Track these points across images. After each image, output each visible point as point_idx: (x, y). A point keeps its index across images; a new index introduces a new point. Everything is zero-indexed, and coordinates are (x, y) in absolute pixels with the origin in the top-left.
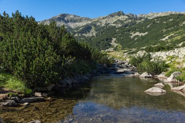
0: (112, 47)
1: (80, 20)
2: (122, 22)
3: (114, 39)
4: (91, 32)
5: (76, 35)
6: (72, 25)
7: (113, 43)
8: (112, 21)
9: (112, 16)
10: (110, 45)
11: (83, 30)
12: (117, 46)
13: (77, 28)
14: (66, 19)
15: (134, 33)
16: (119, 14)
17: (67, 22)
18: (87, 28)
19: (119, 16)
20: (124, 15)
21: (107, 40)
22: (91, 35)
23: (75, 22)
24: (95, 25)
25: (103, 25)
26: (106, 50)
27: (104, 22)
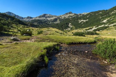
0: (70, 28)
1: (52, 17)
2: (72, 16)
3: (70, 24)
4: (57, 21)
5: (51, 23)
6: (49, 19)
7: (70, 26)
8: (67, 16)
9: (67, 14)
10: (68, 27)
11: (53, 21)
12: (72, 27)
13: (51, 20)
14: (46, 16)
15: (81, 20)
16: (70, 13)
17: (47, 17)
18: (56, 20)
19: (70, 14)
20: (72, 13)
21: (66, 24)
22: (57, 23)
23: (50, 17)
24: (59, 18)
25: (63, 18)
26: (67, 29)
27: (63, 17)
